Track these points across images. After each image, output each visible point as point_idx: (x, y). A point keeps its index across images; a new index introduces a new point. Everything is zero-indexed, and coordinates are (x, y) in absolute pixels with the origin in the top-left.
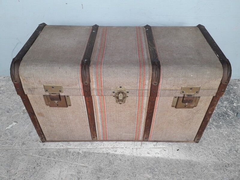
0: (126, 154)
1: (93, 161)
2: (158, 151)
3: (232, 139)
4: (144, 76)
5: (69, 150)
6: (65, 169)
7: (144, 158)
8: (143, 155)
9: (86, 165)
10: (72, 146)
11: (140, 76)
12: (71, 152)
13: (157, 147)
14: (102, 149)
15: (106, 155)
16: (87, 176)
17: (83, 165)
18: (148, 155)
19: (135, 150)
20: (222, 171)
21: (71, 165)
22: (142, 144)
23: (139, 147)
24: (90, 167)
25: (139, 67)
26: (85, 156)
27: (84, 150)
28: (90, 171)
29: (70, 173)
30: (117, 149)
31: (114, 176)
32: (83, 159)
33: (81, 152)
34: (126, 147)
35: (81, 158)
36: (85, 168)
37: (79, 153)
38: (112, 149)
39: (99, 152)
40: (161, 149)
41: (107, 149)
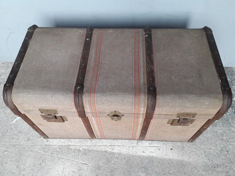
0: (122, 152)
1: (92, 159)
2: (153, 149)
3: (225, 138)
4: (139, 105)
5: (71, 147)
6: (68, 166)
7: (139, 156)
8: (138, 154)
9: (86, 162)
10: (73, 143)
11: (135, 104)
12: (73, 149)
13: (152, 146)
14: (101, 147)
15: (104, 153)
16: (87, 173)
17: (83, 162)
18: (143, 154)
19: (131, 148)
20: (210, 172)
21: (72, 162)
22: (138, 142)
23: (135, 145)
24: (90, 164)
25: (134, 96)
26: (85, 154)
27: (85, 147)
28: (90, 168)
29: (72, 170)
30: (115, 147)
31: (111, 174)
32: (84, 157)
33: (81, 149)
34: (123, 146)
35: (81, 155)
36: (85, 165)
37: (79, 150)
38: (110, 147)
39: (98, 150)
40: (156, 148)
41: (106, 147)
